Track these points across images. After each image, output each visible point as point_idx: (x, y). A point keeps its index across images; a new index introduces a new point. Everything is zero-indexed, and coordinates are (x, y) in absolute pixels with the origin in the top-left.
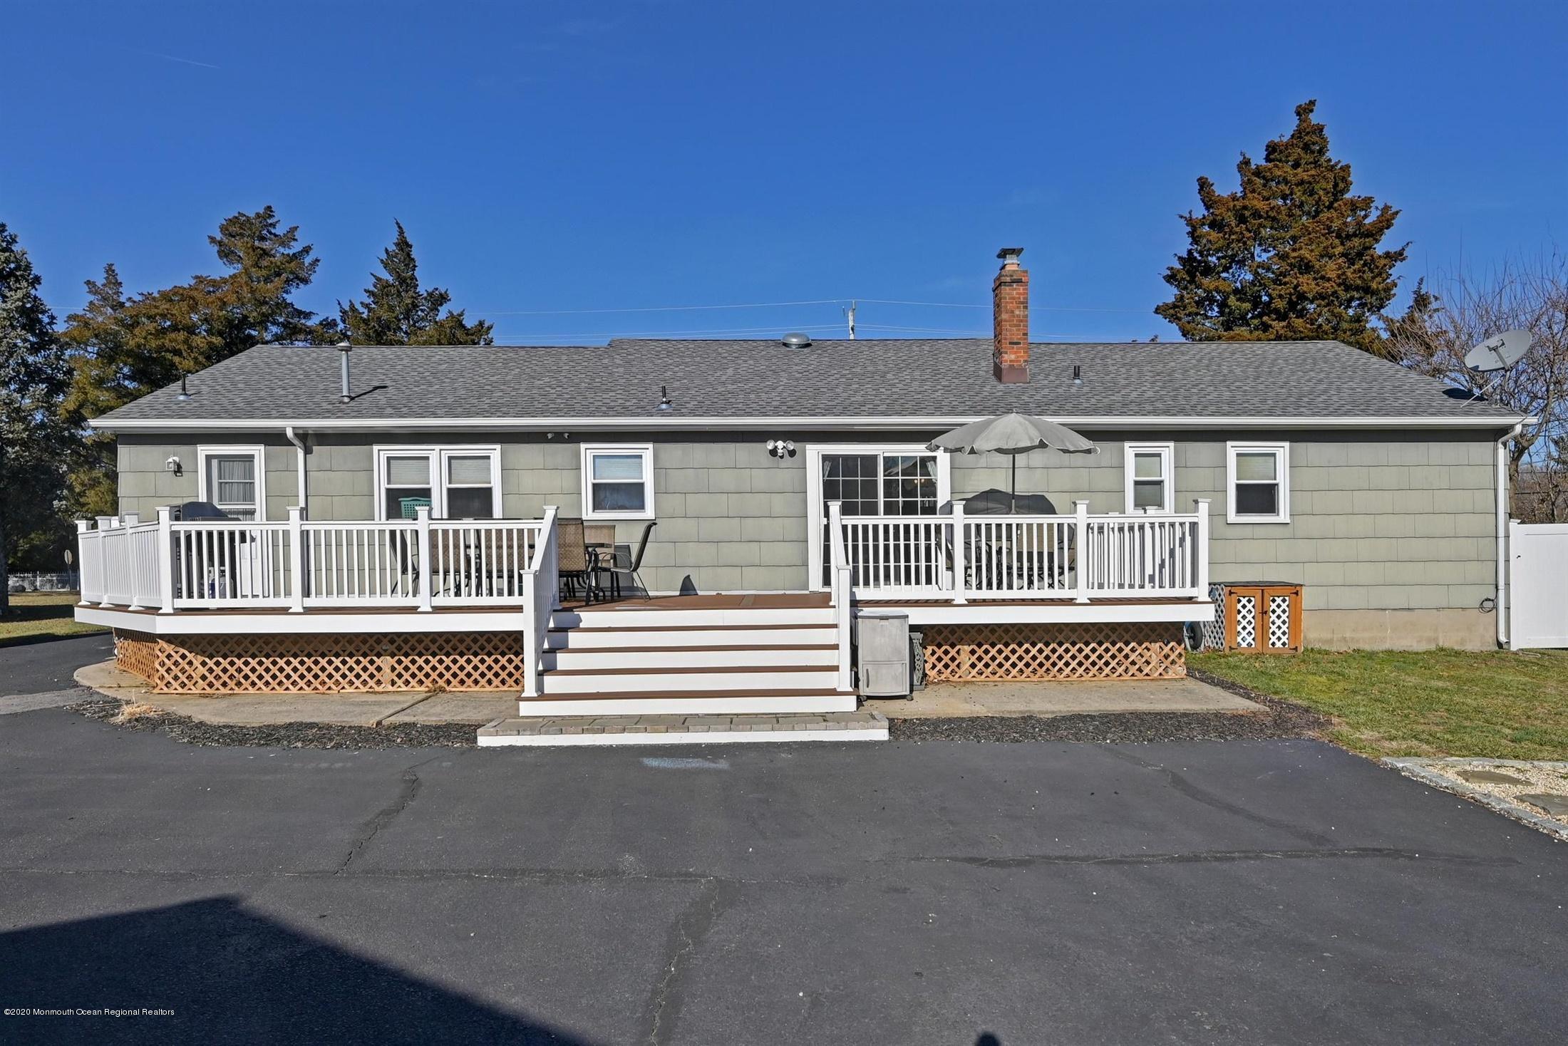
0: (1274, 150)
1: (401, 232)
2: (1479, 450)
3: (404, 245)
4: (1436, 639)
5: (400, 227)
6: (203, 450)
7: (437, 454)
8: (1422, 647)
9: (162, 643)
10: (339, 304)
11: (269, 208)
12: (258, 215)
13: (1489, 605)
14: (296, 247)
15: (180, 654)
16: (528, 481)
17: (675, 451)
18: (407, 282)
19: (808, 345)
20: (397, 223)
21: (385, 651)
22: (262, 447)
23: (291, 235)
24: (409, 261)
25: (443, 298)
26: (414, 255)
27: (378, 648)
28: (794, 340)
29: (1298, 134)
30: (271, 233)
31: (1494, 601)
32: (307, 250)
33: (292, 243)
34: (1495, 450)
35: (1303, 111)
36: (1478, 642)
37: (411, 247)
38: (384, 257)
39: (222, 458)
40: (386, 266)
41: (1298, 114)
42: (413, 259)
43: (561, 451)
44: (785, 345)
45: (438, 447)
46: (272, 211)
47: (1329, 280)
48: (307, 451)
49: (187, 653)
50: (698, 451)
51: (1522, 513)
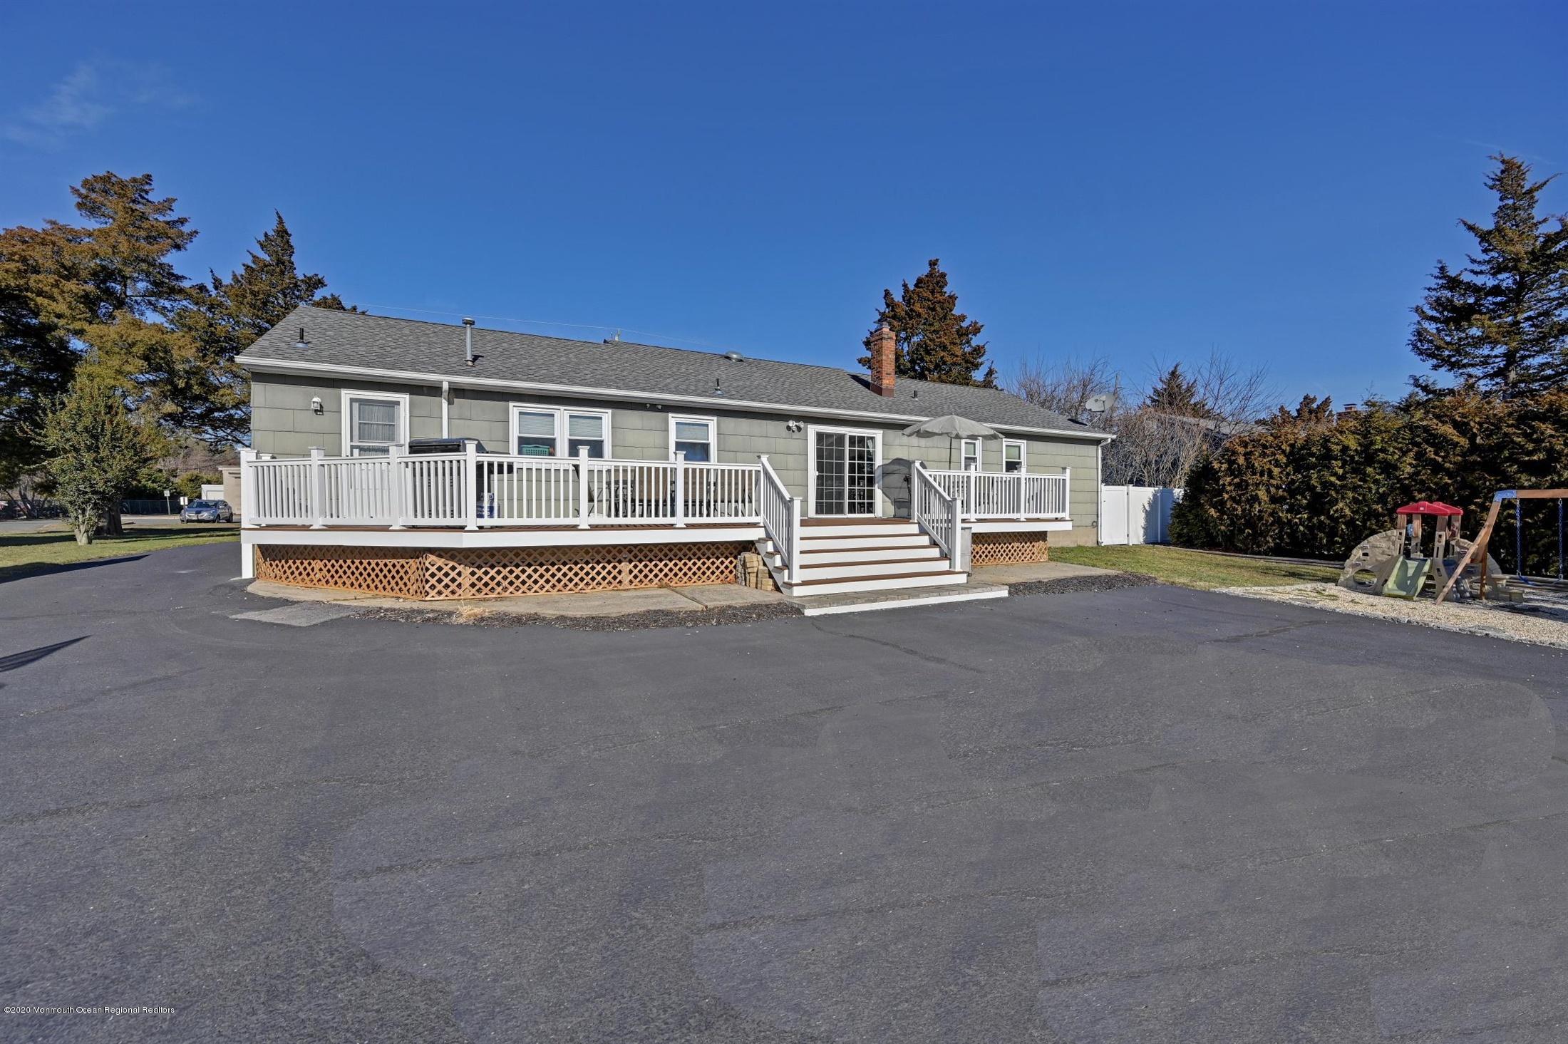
0: (921, 282)
1: (281, 221)
2: (1091, 450)
3: (283, 233)
4: (1076, 541)
5: (280, 217)
6: (346, 395)
7: (562, 414)
8: (1072, 545)
9: (432, 558)
10: (212, 271)
11: (149, 177)
12: (134, 180)
13: (1095, 524)
14: (172, 216)
15: (450, 566)
16: (631, 438)
17: (730, 423)
18: (283, 264)
19: (741, 361)
20: (277, 213)
21: (625, 558)
22: (407, 396)
23: (167, 205)
24: (289, 248)
25: (320, 283)
26: (293, 241)
27: (619, 557)
28: (735, 356)
29: (930, 275)
30: (143, 198)
31: (1097, 522)
32: (182, 221)
33: (169, 212)
34: (1097, 450)
35: (933, 264)
36: (1091, 543)
37: (290, 235)
38: (262, 239)
39: (362, 402)
40: (262, 246)
41: (930, 265)
42: (291, 246)
43: (653, 418)
44: (727, 358)
45: (562, 408)
46: (151, 180)
47: (957, 356)
48: (450, 403)
49: (456, 565)
50: (744, 425)
51: (1108, 480)
